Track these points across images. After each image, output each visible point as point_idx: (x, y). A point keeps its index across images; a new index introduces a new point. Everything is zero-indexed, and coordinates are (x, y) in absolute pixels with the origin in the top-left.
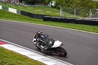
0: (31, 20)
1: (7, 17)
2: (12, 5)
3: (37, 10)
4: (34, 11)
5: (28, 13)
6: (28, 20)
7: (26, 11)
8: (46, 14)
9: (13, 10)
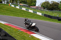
0: (50, 20)
1: (35, 18)
2: (39, 10)
3: (54, 14)
4: (52, 14)
5: (49, 15)
6: (48, 19)
7: (48, 14)
8: (60, 17)
9: (39, 14)
